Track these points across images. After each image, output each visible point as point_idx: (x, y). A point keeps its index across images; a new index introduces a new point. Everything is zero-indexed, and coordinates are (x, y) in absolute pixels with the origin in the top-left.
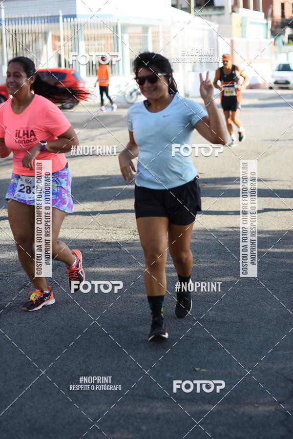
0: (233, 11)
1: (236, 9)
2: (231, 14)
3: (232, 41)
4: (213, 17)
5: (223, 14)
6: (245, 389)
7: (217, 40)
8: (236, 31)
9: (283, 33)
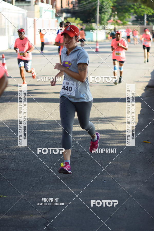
0: (35, 4)
1: (37, 3)
2: (34, 5)
3: (34, 20)
4: (25, 7)
5: (30, 5)
6: (26, 206)
7: (26, 19)
8: (37, 14)
9: (62, 16)
